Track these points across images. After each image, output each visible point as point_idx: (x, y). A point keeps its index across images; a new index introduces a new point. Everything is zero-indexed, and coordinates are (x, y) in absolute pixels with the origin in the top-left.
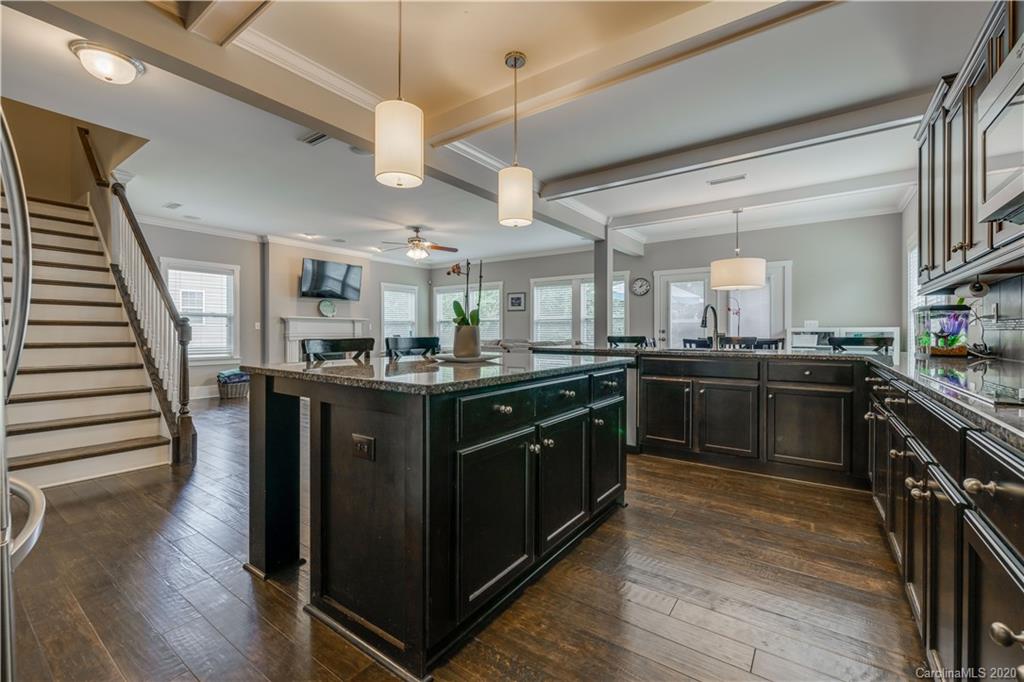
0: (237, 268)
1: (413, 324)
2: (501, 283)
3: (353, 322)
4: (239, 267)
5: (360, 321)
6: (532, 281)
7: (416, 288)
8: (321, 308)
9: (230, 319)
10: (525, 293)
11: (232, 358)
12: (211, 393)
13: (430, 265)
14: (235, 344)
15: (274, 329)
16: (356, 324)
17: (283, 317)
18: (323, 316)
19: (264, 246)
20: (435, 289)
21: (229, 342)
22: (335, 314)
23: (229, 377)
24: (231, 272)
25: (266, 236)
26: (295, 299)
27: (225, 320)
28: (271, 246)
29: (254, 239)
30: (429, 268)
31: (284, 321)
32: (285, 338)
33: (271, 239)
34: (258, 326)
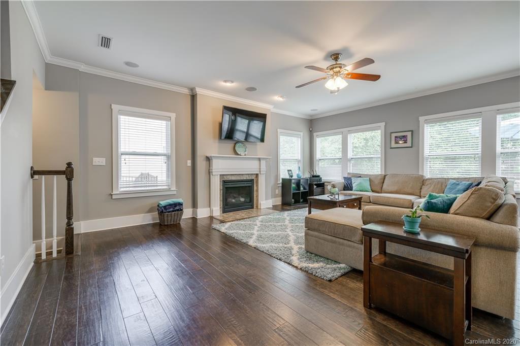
0: (173, 116)
1: (299, 161)
2: (384, 124)
3: (259, 159)
4: (175, 114)
5: (264, 158)
6: (422, 119)
7: (302, 134)
8: (236, 148)
9: (168, 157)
10: (412, 131)
11: (169, 190)
12: (154, 219)
13: (311, 116)
14: (172, 178)
15: (201, 165)
16: (262, 161)
17: (208, 155)
18: (238, 154)
19: (193, 97)
20: (315, 134)
21: (168, 177)
22: (246, 153)
23: (165, 207)
24: (168, 119)
25: (194, 88)
26: (217, 141)
27: (163, 158)
28: (198, 97)
29: (186, 91)
30: (310, 118)
31: (208, 159)
32: (209, 173)
33: (199, 91)
34: (189, 163)
